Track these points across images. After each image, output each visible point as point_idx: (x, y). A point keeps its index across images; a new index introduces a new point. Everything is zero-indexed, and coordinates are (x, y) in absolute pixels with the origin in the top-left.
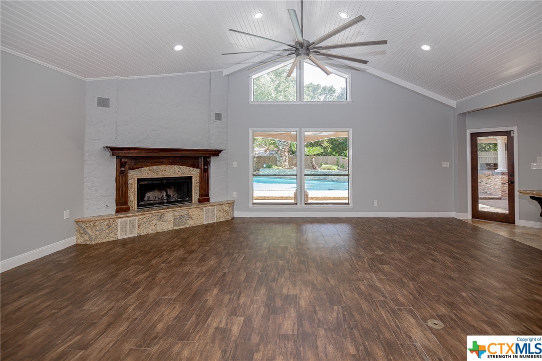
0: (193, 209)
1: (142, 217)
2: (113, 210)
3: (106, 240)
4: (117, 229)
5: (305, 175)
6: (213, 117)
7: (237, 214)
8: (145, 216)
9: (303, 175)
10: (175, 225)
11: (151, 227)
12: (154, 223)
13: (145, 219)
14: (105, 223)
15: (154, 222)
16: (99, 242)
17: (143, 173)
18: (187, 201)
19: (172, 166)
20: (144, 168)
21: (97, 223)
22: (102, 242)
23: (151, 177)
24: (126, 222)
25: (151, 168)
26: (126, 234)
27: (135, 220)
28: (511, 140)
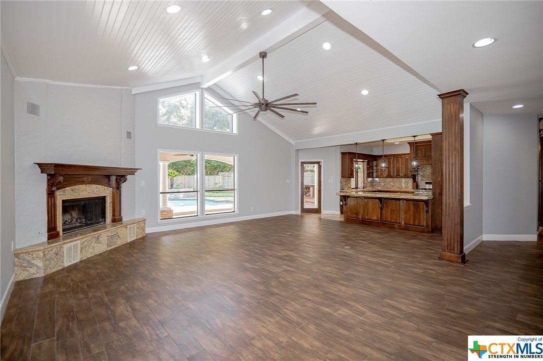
0: (121, 228)
1: (84, 240)
2: (44, 238)
3: (54, 270)
4: (63, 256)
5: (206, 191)
6: (125, 135)
7: (149, 230)
8: (86, 239)
9: (204, 191)
10: (108, 246)
11: (91, 250)
12: (93, 246)
13: (86, 243)
14: (54, 251)
15: (93, 244)
16: (49, 273)
17: (67, 194)
18: (102, 222)
19: (91, 186)
20: (67, 188)
21: (47, 252)
22: (52, 272)
23: (74, 198)
24: (71, 247)
25: (73, 187)
26: (70, 261)
27: (77, 244)
28: (320, 167)
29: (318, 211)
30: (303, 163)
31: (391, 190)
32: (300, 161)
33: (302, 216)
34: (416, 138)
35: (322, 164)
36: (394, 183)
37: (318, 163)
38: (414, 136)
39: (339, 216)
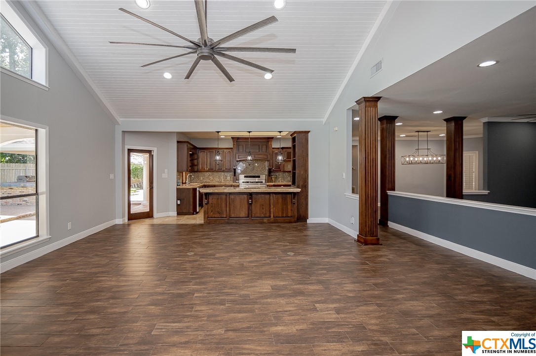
28: (151, 157)
29: (149, 215)
30: (130, 151)
31: (211, 184)
32: (127, 147)
33: (129, 225)
34: (251, 134)
35: (155, 154)
36: (213, 177)
37: (150, 152)
38: (249, 132)
39: (176, 218)
